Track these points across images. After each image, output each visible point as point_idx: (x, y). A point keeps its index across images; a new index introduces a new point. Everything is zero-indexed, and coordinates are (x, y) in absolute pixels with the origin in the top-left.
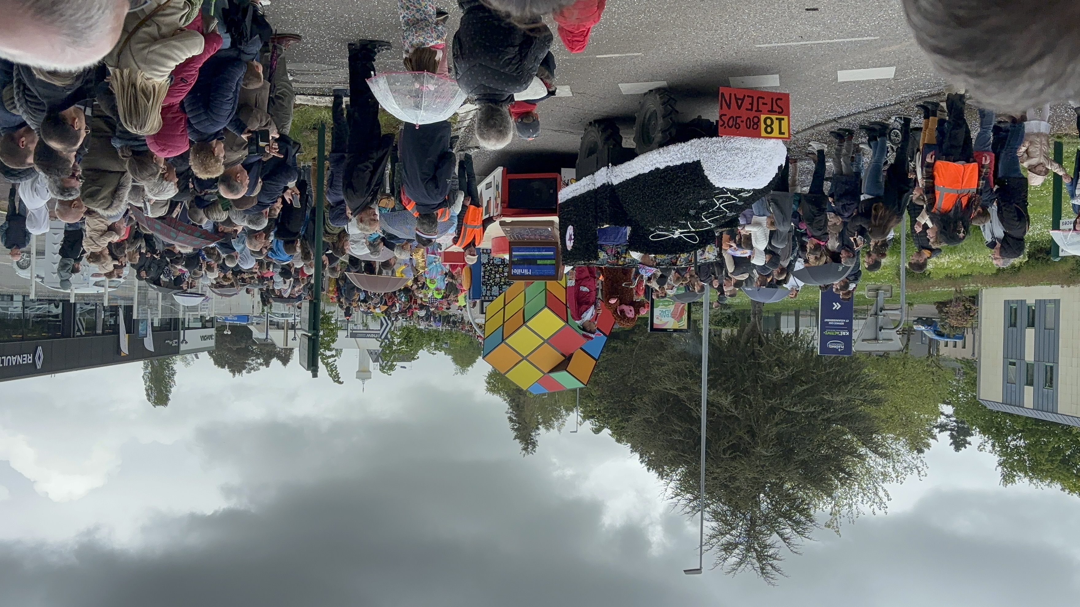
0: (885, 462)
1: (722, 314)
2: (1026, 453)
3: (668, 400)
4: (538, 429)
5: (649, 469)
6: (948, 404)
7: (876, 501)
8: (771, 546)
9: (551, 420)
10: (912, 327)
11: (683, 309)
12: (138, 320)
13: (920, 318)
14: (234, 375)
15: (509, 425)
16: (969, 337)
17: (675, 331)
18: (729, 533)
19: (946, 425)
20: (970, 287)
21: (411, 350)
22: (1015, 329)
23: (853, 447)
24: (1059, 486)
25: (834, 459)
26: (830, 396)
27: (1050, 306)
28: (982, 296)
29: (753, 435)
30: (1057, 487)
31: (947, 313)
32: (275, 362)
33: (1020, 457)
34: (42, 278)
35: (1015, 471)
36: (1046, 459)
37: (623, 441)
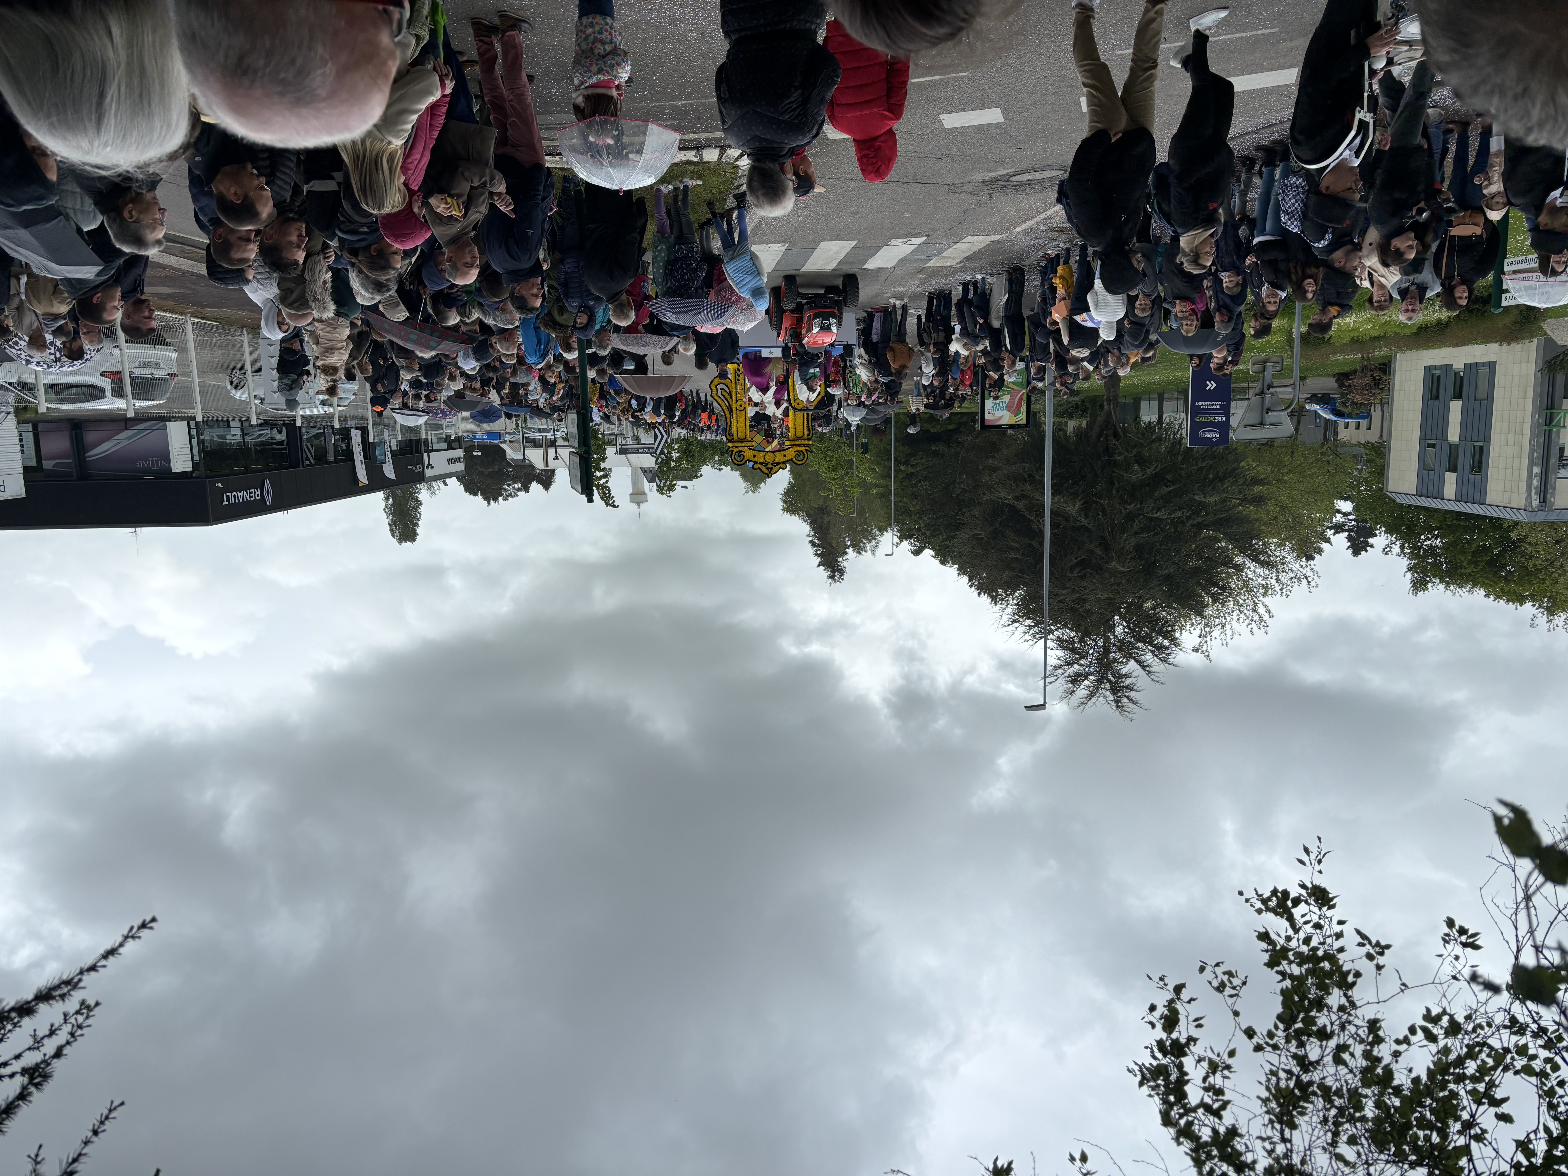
0: (1267, 572)
1: (1068, 402)
2: (1442, 554)
3: (1003, 512)
4: (846, 553)
5: (979, 594)
6: (1346, 499)
7: (1254, 619)
8: (1127, 676)
9: (862, 542)
10: (1304, 407)
11: (1021, 399)
12: (374, 443)
13: (1314, 395)
14: (489, 503)
15: (811, 550)
16: (1376, 416)
17: (1011, 426)
18: (1077, 663)
19: (1343, 524)
20: (1382, 352)
21: (693, 466)
22: (1436, 403)
23: (1227, 556)
24: (1482, 592)
25: (1205, 572)
26: (1202, 497)
27: (1483, 371)
28: (1395, 362)
29: (1107, 548)
30: (1480, 593)
31: (1350, 386)
32: (535, 487)
33: (1436, 559)
34: (261, 399)
35: (1429, 576)
36: (1469, 560)
37: (949, 562)
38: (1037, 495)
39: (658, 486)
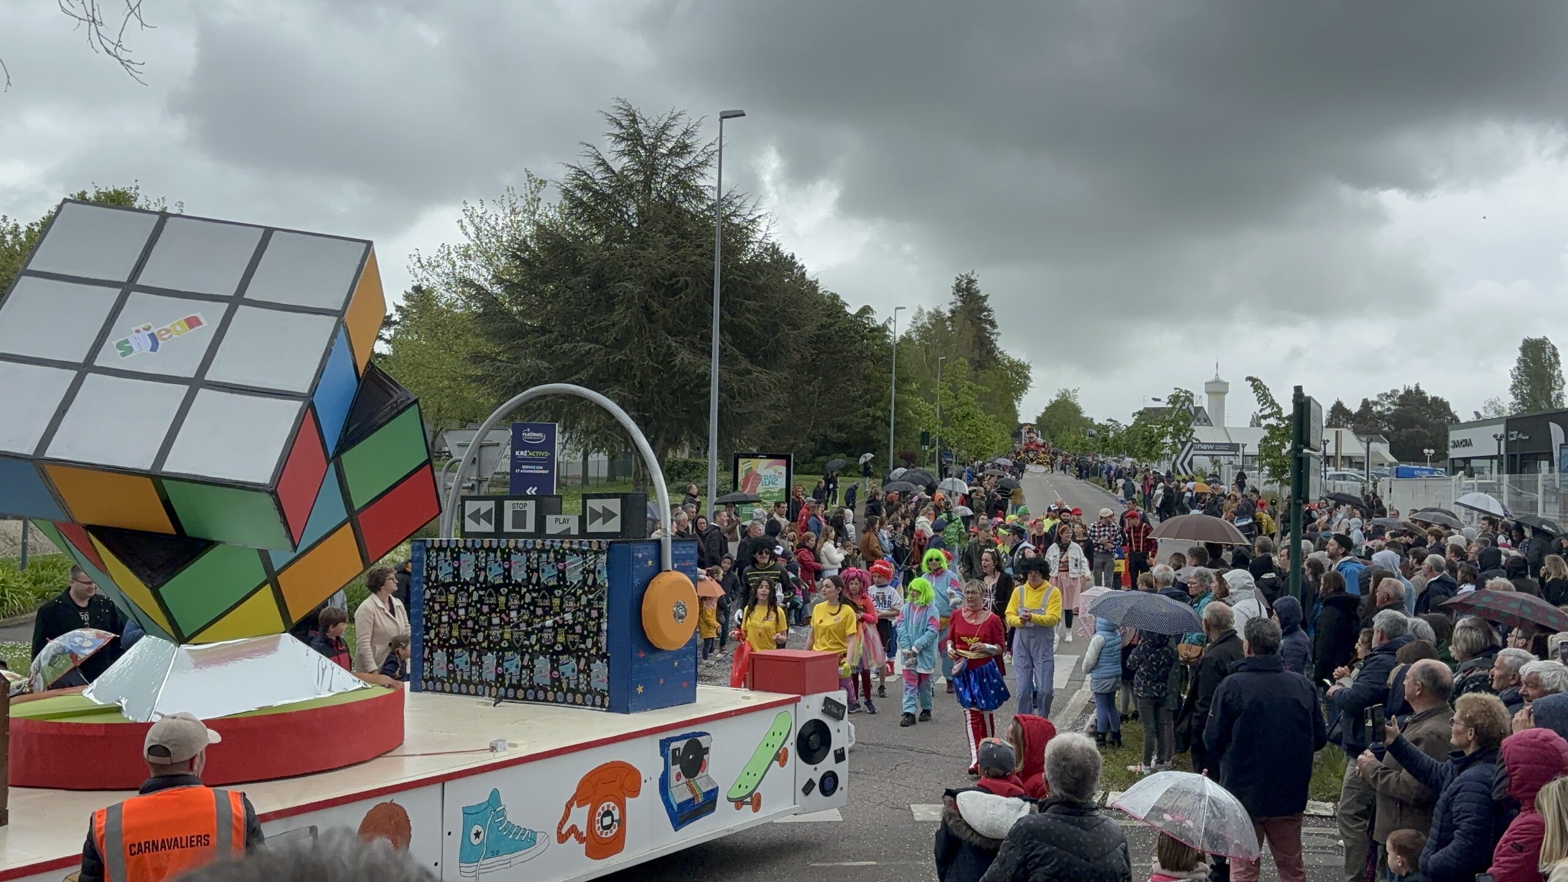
0: (465, 274)
3: (765, 356)
4: (952, 312)
5: (793, 257)
8: (623, 153)
11: (744, 487)
14: (1417, 387)
15: (996, 316)
17: (754, 456)
18: (681, 169)
21: (1145, 425)
23: (510, 295)
26: (540, 365)
29: (646, 309)
32: (1354, 407)
37: (828, 297)
38: (726, 376)
39: (1192, 402)
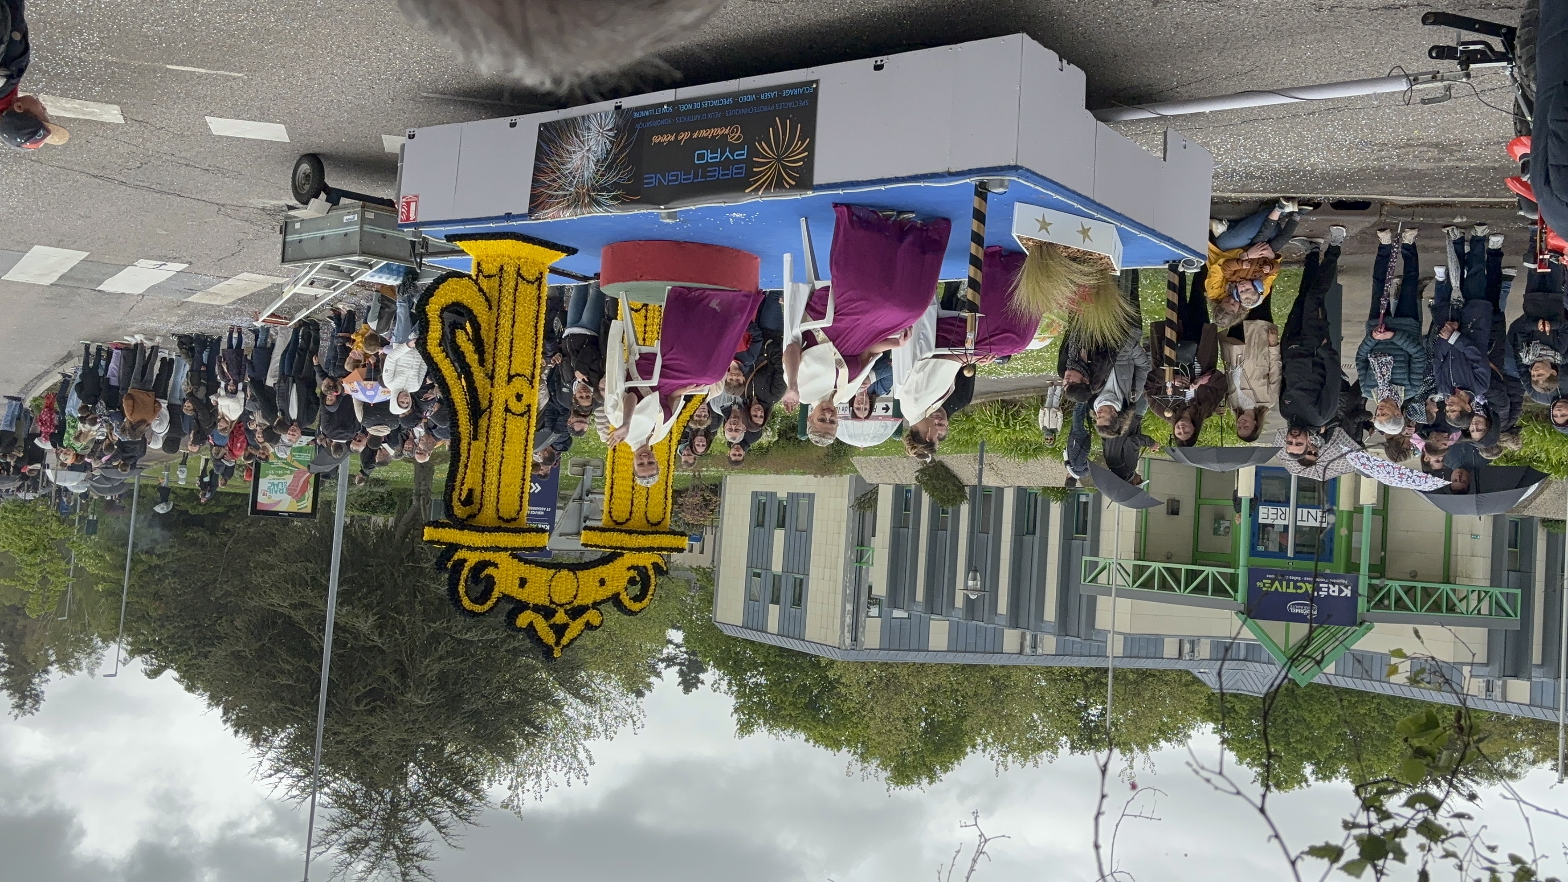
1: (372, 493)
2: (766, 693)
3: (274, 623)
4: (46, 671)
6: (678, 628)
8: (419, 840)
11: (307, 482)
17: (292, 515)
18: (357, 825)
19: (676, 657)
20: (714, 472)
22: (762, 530)
23: (547, 689)
27: (804, 502)
28: (725, 484)
29: (403, 675)
30: (801, 737)
31: (682, 504)
33: (760, 699)
35: (754, 718)
37: (198, 689)
38: (320, 603)
